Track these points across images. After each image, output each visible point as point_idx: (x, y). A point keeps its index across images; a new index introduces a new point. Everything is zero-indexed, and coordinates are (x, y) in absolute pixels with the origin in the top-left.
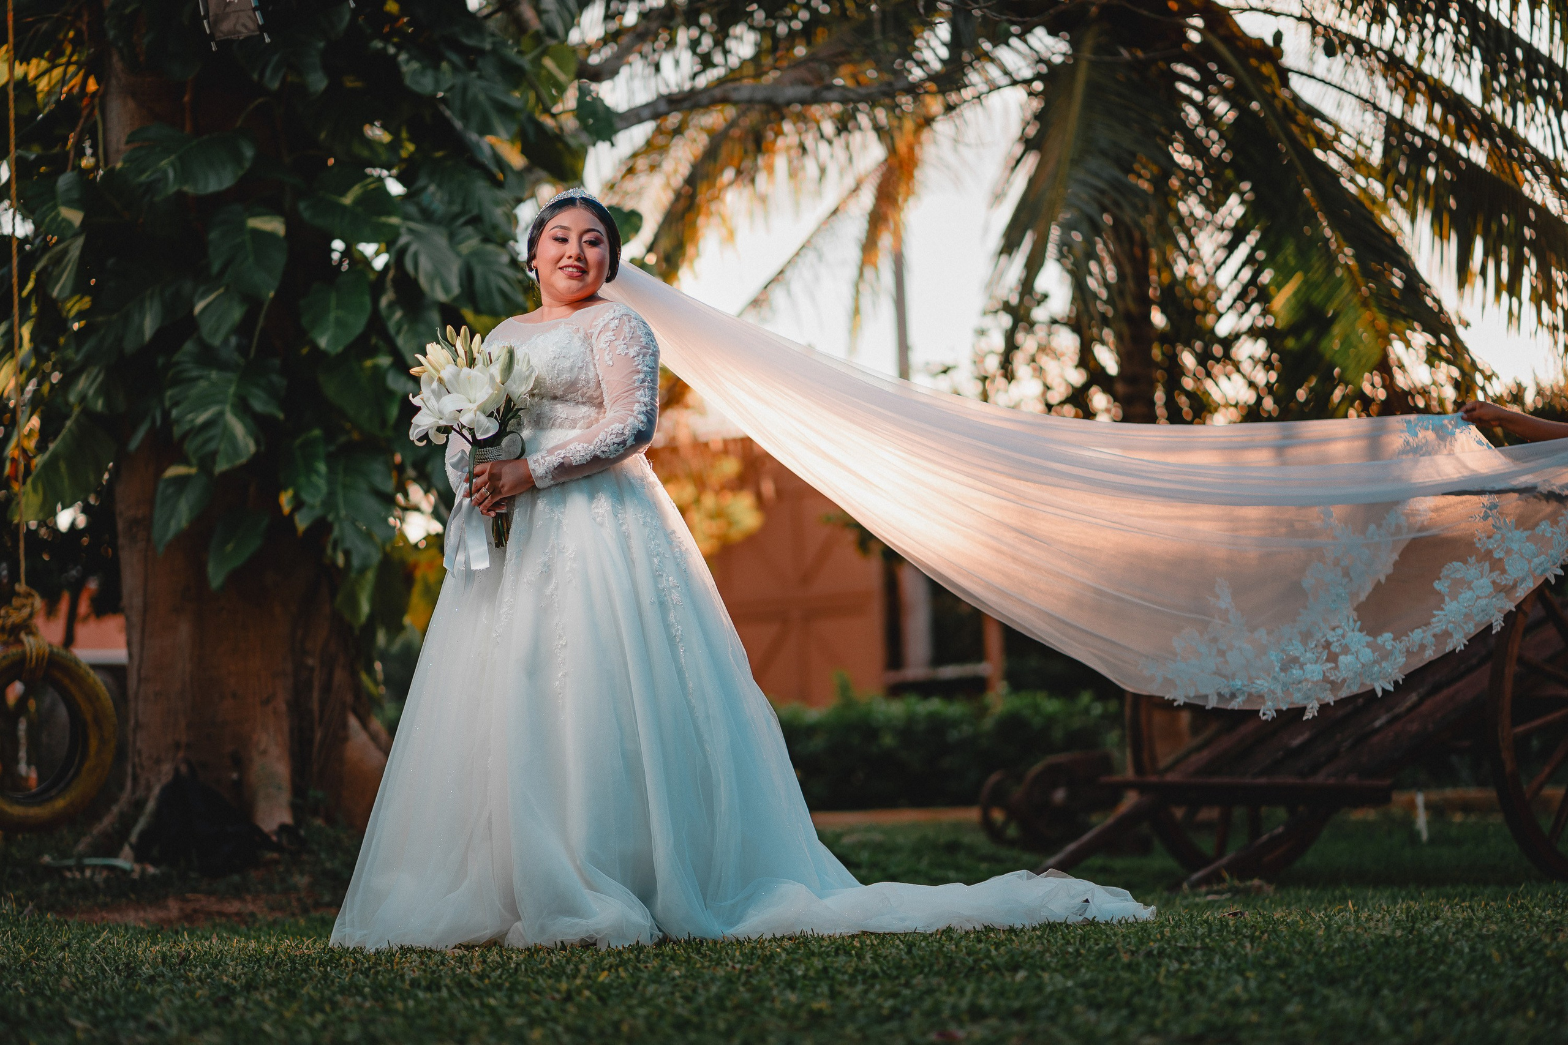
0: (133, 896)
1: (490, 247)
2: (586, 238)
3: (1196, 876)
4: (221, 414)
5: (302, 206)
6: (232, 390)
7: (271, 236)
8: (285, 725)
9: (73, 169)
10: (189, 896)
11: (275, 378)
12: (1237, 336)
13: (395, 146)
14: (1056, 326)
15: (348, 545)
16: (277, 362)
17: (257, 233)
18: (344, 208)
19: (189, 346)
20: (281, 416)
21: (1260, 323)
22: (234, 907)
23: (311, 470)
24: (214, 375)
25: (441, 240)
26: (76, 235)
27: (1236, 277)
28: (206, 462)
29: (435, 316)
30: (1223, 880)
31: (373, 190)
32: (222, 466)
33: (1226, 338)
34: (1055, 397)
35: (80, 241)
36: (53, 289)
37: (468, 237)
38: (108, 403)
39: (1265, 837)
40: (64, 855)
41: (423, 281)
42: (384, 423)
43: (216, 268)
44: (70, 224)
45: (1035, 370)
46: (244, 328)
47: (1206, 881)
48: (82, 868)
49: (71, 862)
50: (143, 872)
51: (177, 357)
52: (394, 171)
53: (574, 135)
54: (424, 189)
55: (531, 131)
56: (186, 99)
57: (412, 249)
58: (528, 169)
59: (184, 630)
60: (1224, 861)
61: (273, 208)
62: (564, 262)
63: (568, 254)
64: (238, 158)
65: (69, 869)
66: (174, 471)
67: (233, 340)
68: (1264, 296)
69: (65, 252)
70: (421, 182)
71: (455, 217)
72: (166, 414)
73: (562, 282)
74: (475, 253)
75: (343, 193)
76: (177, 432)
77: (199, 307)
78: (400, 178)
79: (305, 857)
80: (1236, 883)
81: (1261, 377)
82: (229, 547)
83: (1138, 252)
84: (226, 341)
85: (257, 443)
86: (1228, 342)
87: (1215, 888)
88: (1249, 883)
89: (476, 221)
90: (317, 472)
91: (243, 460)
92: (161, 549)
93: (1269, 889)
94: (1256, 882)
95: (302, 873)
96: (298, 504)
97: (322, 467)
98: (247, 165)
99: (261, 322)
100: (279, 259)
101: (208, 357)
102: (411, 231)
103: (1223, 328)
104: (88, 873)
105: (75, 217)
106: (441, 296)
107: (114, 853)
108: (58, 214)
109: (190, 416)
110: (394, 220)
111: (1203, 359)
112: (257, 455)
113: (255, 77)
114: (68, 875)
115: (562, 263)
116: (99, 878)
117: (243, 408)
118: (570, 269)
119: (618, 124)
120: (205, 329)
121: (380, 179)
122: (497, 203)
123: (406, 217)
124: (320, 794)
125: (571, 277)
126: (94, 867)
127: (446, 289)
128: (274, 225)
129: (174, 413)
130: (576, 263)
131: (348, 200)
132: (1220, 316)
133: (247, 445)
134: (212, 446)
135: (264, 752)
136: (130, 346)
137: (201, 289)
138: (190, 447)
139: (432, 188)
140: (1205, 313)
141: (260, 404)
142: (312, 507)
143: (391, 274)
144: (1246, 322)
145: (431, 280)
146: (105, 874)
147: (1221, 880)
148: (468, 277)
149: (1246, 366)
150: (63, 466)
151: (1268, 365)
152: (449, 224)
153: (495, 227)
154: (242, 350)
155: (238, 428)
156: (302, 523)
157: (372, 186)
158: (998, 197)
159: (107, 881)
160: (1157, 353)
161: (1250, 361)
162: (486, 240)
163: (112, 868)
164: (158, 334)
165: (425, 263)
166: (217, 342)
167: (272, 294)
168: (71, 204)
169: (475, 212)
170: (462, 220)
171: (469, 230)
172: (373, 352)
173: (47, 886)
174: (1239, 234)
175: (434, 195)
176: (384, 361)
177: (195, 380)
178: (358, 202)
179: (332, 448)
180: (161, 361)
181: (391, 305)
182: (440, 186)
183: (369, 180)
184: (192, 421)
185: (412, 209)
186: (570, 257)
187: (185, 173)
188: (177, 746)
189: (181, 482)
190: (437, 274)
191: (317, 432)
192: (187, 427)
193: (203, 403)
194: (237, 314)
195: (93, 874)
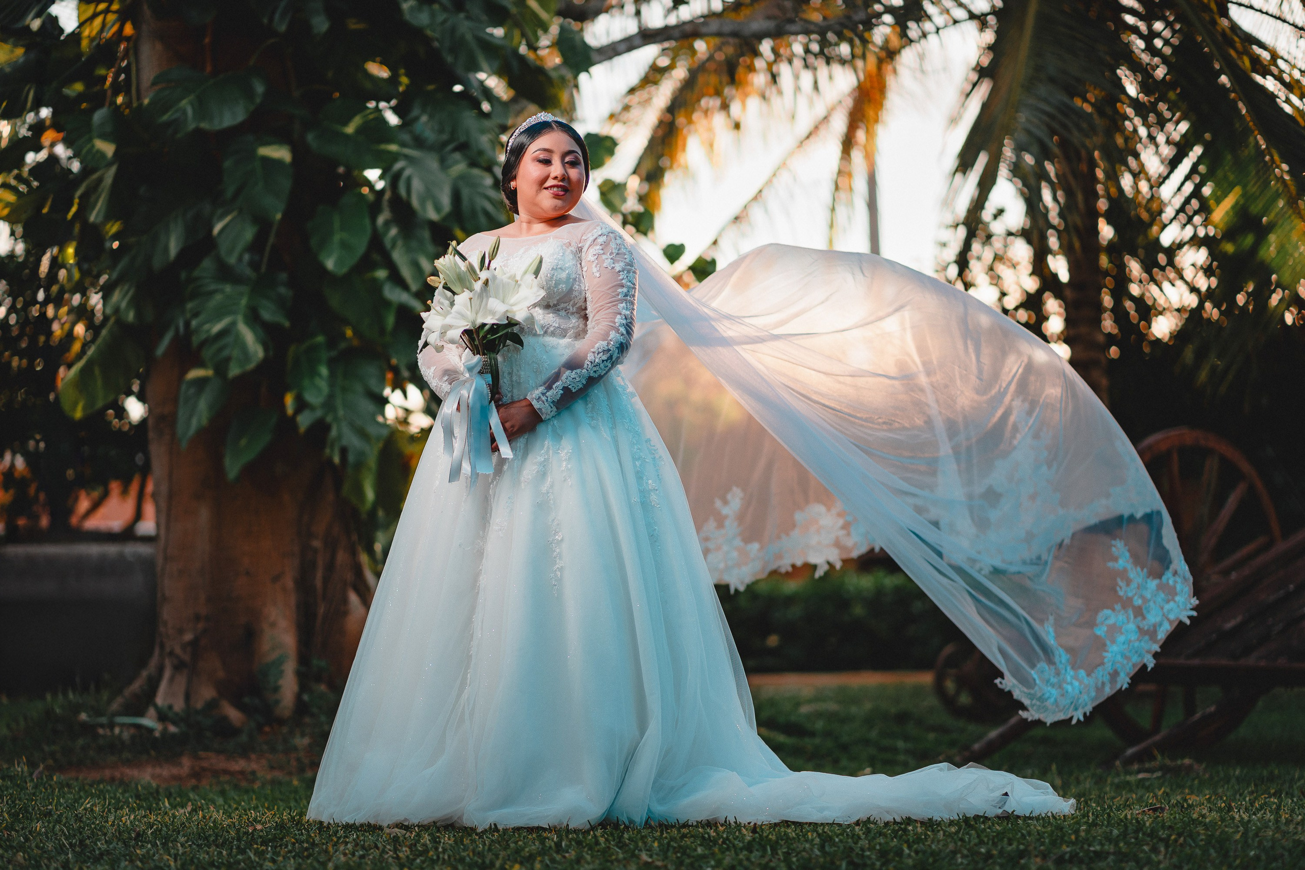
0: (153, 753)
1: (476, 172)
2: (567, 159)
3: (1130, 751)
4: (233, 324)
5: (310, 137)
6: (244, 302)
7: (279, 163)
8: (293, 600)
9: (110, 105)
10: (202, 754)
11: (282, 290)
12: (1180, 246)
13: (393, 80)
14: (1012, 238)
15: (344, 442)
16: (283, 276)
17: (266, 160)
18: (347, 137)
19: (207, 264)
20: (287, 324)
21: (1201, 233)
22: (239, 765)
23: (314, 373)
24: (228, 288)
25: (432, 163)
26: (110, 164)
27: (1179, 189)
28: (221, 368)
29: (426, 234)
30: (1154, 758)
31: (373, 119)
32: (234, 371)
33: (1170, 247)
34: (1011, 302)
35: (113, 170)
36: (91, 213)
37: (456, 162)
38: (139, 315)
39: (1198, 715)
40: (98, 712)
41: (415, 203)
42: (382, 331)
43: (230, 192)
44: (102, 155)
45: (992, 278)
46: (256, 246)
47: (1139, 758)
48: (112, 726)
49: (104, 720)
50: (165, 731)
51: (196, 273)
52: (393, 102)
53: (556, 68)
54: (417, 119)
55: (515, 64)
56: (207, 40)
57: (407, 173)
58: (513, 100)
59: (204, 515)
60: (1157, 738)
61: (281, 137)
62: (550, 182)
63: (553, 175)
64: (249, 94)
65: (102, 726)
66: (195, 374)
67: (247, 257)
68: (1205, 209)
69: (100, 180)
70: (415, 112)
71: (444, 144)
72: (187, 324)
73: (547, 201)
74: (462, 177)
75: (346, 123)
76: (196, 340)
77: (217, 229)
78: (396, 110)
79: (307, 720)
80: (1168, 762)
81: (1203, 283)
82: (243, 442)
83: (1084, 167)
84: (240, 259)
85: (266, 349)
86: (1172, 251)
87: (1147, 765)
88: (1179, 762)
89: (463, 147)
90: (320, 375)
91: (251, 366)
92: (184, 444)
93: (1200, 768)
94: (1187, 761)
95: (303, 735)
96: (302, 405)
97: (324, 371)
98: (258, 100)
99: (272, 240)
100: (285, 184)
101: (226, 273)
102: (406, 157)
103: (1167, 238)
104: (117, 730)
105: (108, 149)
106: (432, 215)
107: (141, 713)
108: (93, 146)
109: (206, 327)
110: (393, 148)
111: (1149, 265)
112: (266, 360)
113: (265, 21)
114: (101, 731)
115: (548, 184)
116: (126, 735)
117: (253, 318)
118: (555, 189)
119: (595, 57)
120: (223, 249)
121: (377, 110)
122: (483, 132)
123: (403, 145)
124: (323, 663)
125: (556, 196)
126: (122, 725)
127: (438, 208)
128: (281, 153)
129: (194, 323)
130: (561, 183)
131: (350, 129)
132: (1164, 226)
133: (257, 351)
134: (226, 353)
135: (273, 625)
136: (157, 263)
137: (220, 211)
138: (208, 353)
139: (424, 118)
140: (1151, 225)
141: (268, 314)
142: (312, 408)
143: (387, 195)
144: (1189, 232)
145: (423, 202)
146: (132, 731)
147: (1153, 758)
148: (456, 197)
149: (1189, 274)
150: (97, 371)
151: (1208, 271)
152: (439, 149)
153: (481, 153)
154: (255, 266)
155: (248, 336)
156: (304, 421)
157: (371, 117)
158: (954, 121)
159: (133, 737)
160: (1104, 261)
161: (1192, 267)
162: (473, 164)
163: (139, 727)
164: (182, 254)
165: (417, 185)
166: (232, 260)
167: (279, 216)
168: (104, 137)
169: (462, 139)
170: (450, 147)
171: (457, 156)
172: (374, 266)
173: (81, 742)
174: (1182, 149)
175: (424, 124)
176: (381, 274)
177: (212, 293)
178: (359, 131)
179: (334, 353)
180: (183, 275)
181: (387, 224)
182: (431, 117)
183: (368, 111)
184: (208, 331)
185: (406, 137)
186: (556, 178)
187: (202, 110)
188: (197, 618)
189: (201, 383)
190: (429, 195)
191: (320, 339)
192: (203, 336)
193: (219, 314)
194: (249, 234)
195: (121, 732)
